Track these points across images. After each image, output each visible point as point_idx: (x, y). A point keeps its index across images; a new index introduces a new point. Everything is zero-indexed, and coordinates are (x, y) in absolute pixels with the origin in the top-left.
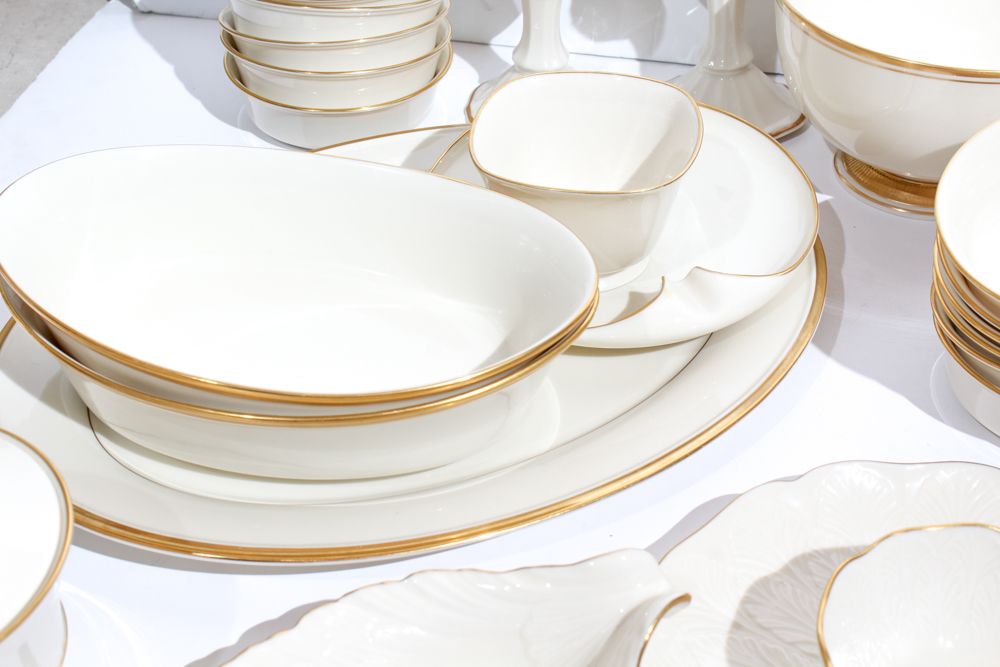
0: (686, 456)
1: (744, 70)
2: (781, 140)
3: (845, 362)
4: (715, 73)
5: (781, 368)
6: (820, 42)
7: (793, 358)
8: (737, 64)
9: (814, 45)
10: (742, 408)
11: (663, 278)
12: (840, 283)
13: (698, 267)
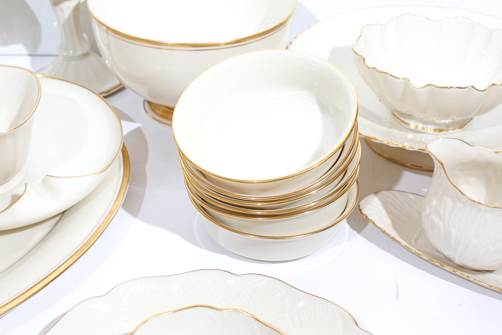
0: (39, 290)
1: (86, 55)
2: (105, 97)
3: (145, 220)
4: (69, 59)
5: (100, 229)
6: (115, 37)
7: (107, 222)
8: (80, 52)
9: (113, 39)
10: (75, 256)
11: (26, 184)
12: (144, 174)
13: (48, 175)
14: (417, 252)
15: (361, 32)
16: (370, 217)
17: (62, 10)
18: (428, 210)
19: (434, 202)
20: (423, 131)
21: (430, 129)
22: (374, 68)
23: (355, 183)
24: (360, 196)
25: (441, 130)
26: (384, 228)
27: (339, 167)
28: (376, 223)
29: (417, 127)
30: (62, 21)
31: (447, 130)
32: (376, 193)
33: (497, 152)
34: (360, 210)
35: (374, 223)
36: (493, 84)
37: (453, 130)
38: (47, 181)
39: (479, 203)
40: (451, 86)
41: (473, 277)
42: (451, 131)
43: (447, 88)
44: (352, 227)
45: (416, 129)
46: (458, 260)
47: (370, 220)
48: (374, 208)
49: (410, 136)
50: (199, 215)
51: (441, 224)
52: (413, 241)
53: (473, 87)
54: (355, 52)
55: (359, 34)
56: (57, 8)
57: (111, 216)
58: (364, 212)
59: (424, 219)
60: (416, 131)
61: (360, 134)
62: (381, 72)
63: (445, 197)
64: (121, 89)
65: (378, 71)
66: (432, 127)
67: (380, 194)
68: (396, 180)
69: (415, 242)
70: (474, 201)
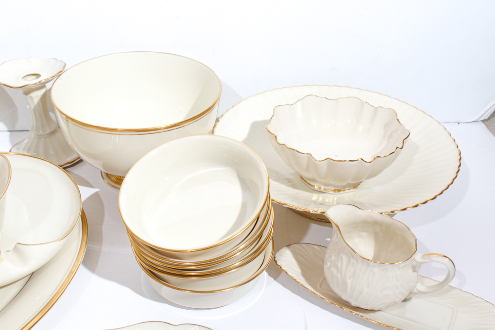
8: (48, 131)
13: (18, 243)
14: (321, 296)
15: (274, 112)
16: (283, 268)
17: (32, 98)
18: (329, 264)
19: (333, 258)
20: (325, 191)
21: (331, 190)
22: (283, 144)
23: (271, 240)
24: (275, 250)
25: (339, 191)
26: (295, 277)
27: (255, 234)
28: (289, 273)
29: (320, 188)
30: (33, 107)
31: (344, 190)
32: (288, 246)
33: (381, 213)
34: (276, 262)
35: (286, 273)
36: (378, 157)
37: (349, 190)
38: (18, 248)
39: (368, 260)
40: (345, 159)
41: (366, 315)
42: (347, 191)
43: (341, 161)
44: (269, 274)
45: (319, 190)
46: (353, 304)
47: (283, 270)
48: (287, 259)
49: (315, 197)
50: (144, 274)
51: (339, 275)
52: (318, 286)
53: (362, 159)
54: (268, 131)
55: (272, 114)
56: (28, 96)
57: (71, 275)
58: (278, 263)
59: (326, 271)
60: (319, 192)
61: (272, 200)
62: (289, 148)
63: (342, 254)
64: (79, 161)
65: (287, 147)
66: (332, 188)
67: (291, 247)
68: (304, 231)
69: (320, 287)
70: (364, 258)
